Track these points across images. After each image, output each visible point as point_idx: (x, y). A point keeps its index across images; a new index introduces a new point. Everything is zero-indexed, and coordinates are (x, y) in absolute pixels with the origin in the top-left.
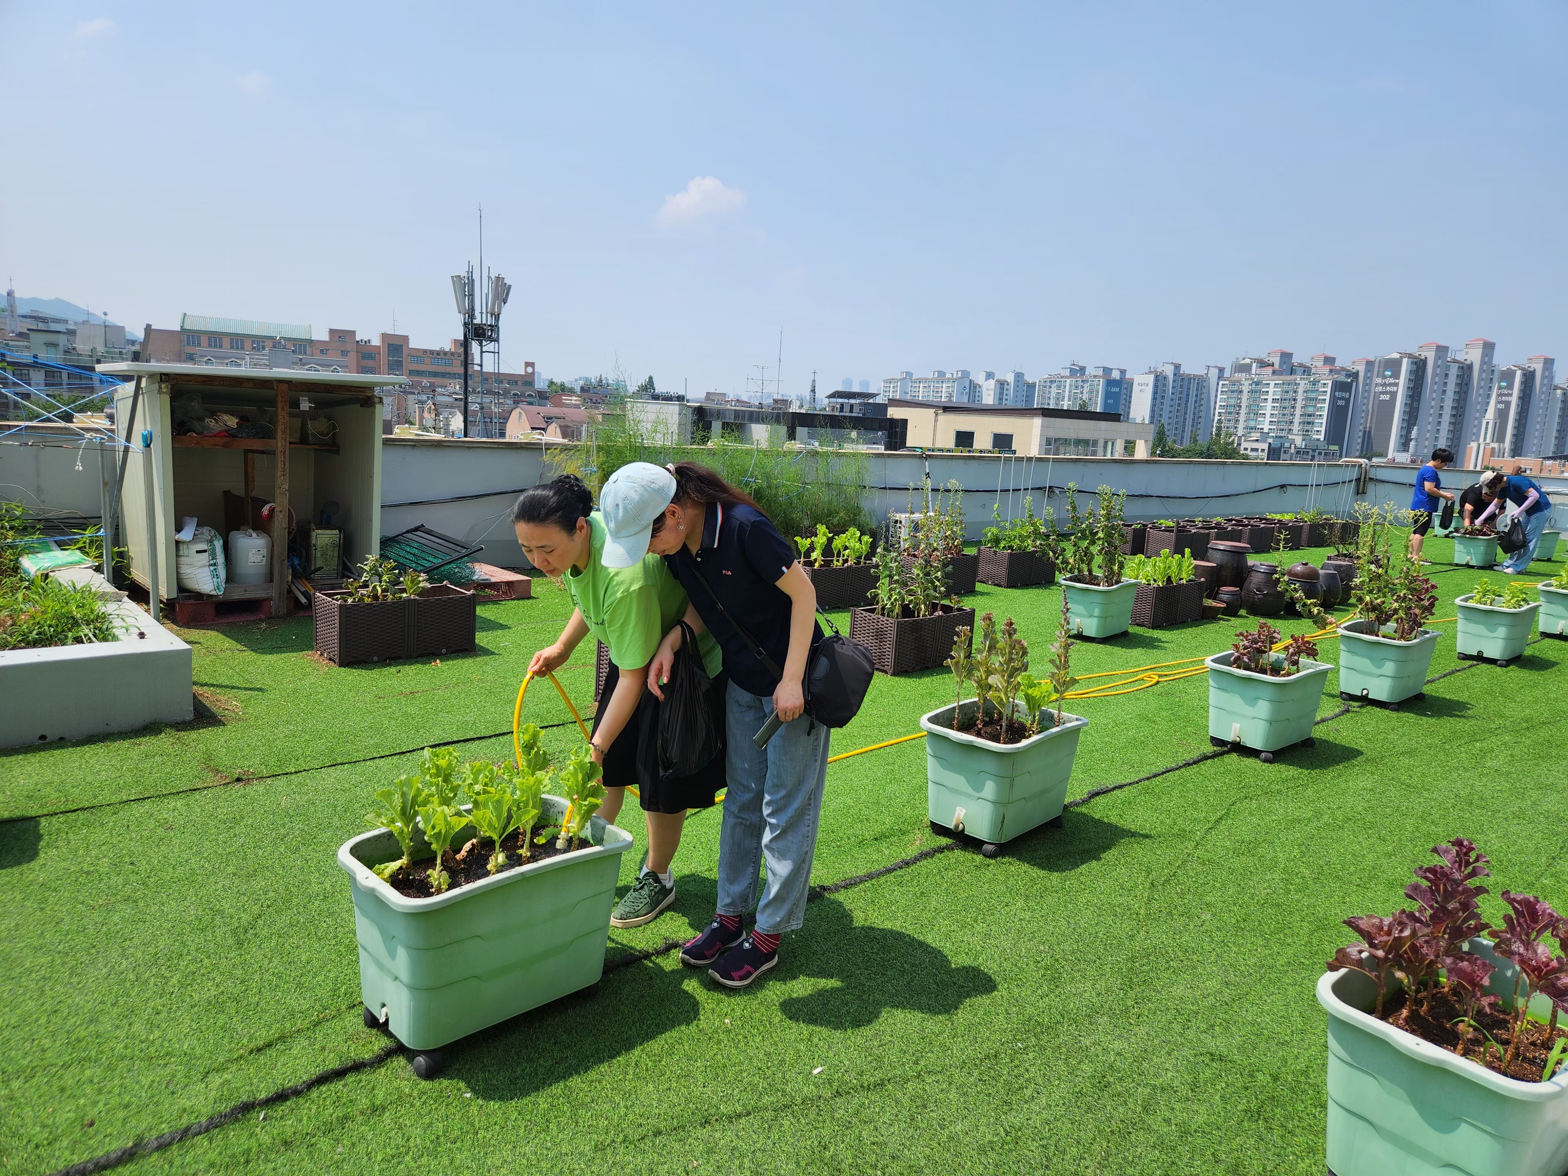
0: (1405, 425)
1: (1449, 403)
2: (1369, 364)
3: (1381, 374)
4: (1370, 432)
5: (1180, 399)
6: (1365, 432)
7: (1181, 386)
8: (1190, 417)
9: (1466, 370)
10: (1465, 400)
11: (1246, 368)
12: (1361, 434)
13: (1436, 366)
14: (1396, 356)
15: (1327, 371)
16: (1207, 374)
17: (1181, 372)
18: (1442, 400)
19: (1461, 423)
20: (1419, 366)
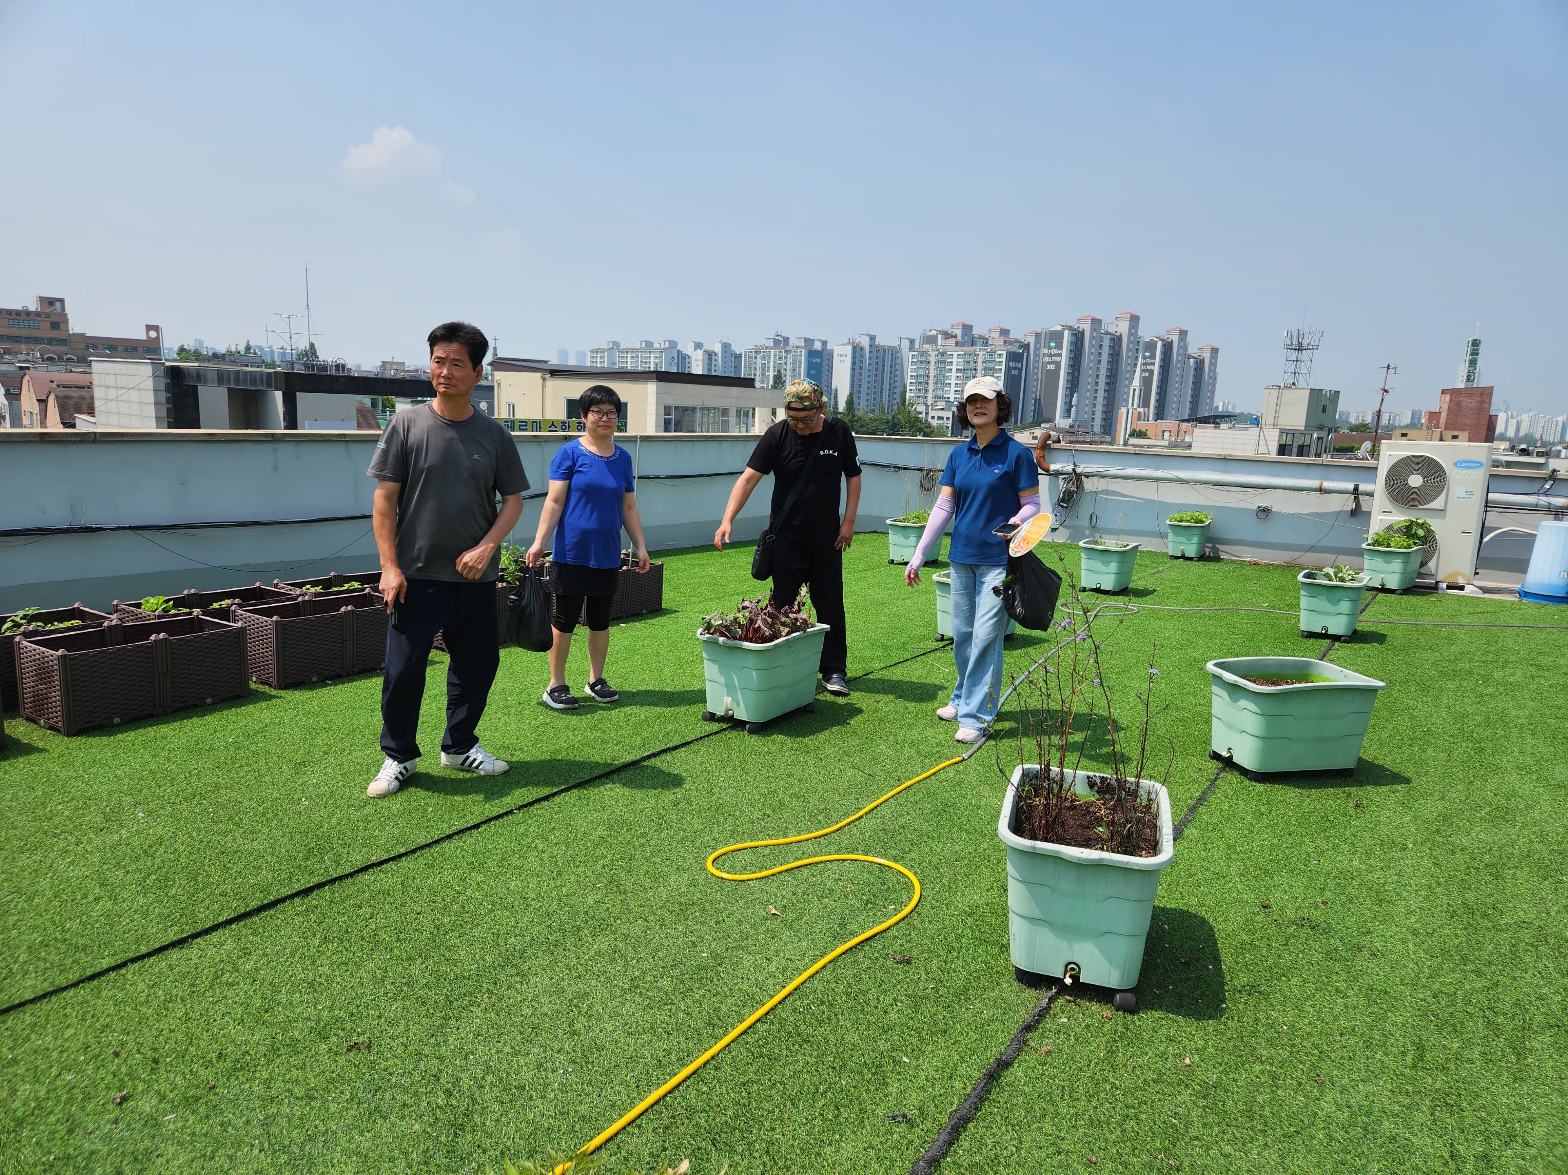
0: (1068, 393)
1: (1103, 372)
2: (1038, 335)
3: (1047, 345)
4: (1040, 399)
5: (877, 369)
6: (1036, 400)
7: (877, 357)
8: (886, 387)
9: (1116, 341)
10: (1117, 369)
11: (932, 340)
12: (1033, 402)
13: (1092, 338)
14: (1059, 328)
15: (1002, 343)
16: (899, 346)
17: (877, 343)
18: (1098, 369)
19: (1114, 390)
20: (1078, 337)
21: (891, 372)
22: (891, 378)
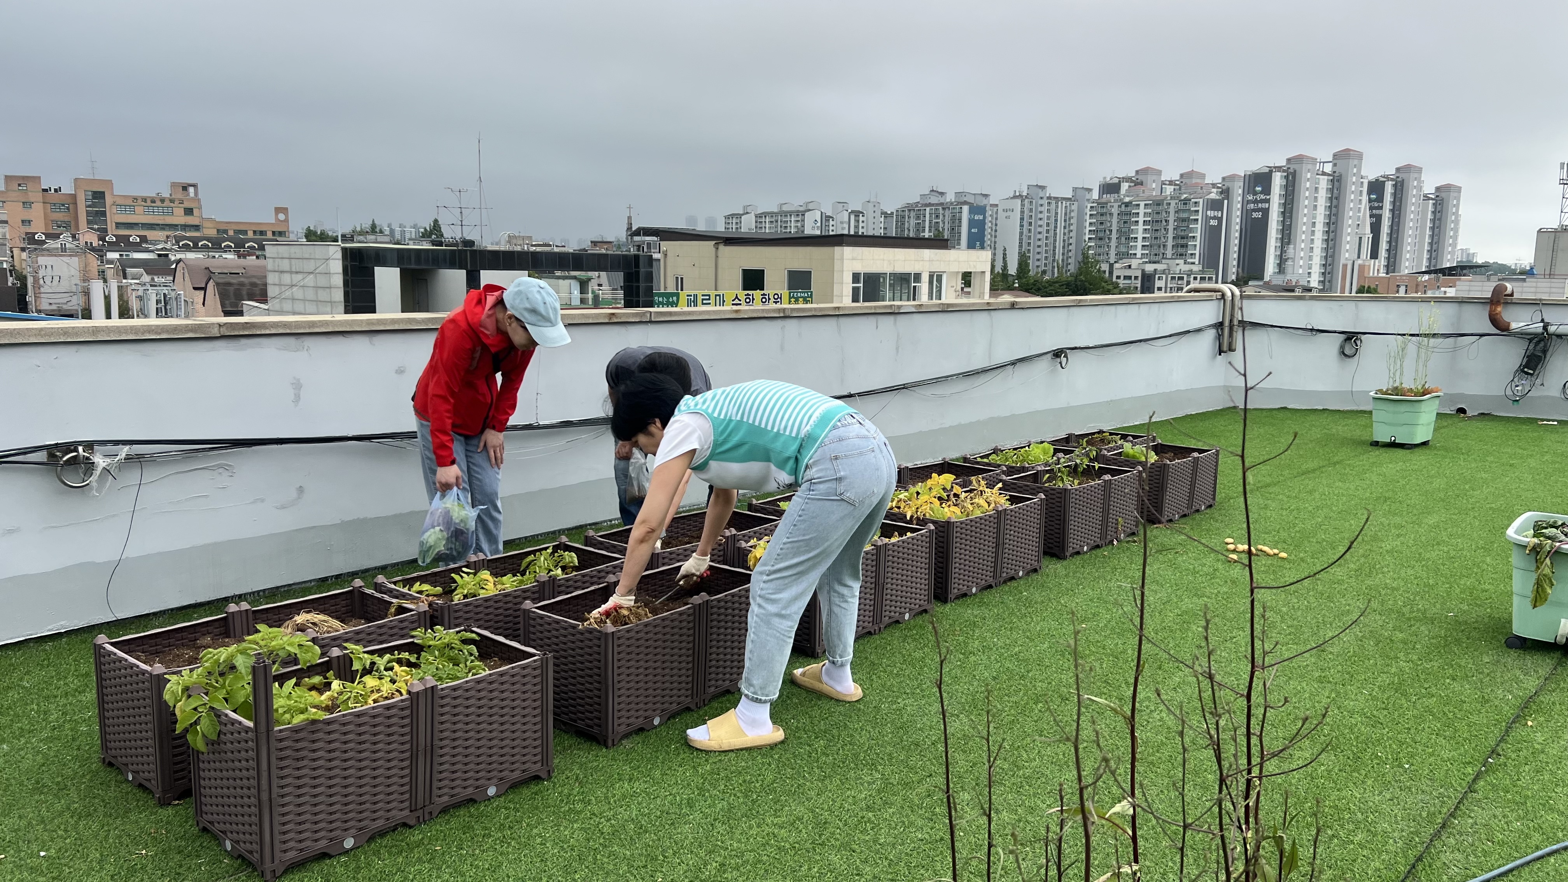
0: (1279, 244)
1: (1321, 219)
2: (1241, 179)
3: (1251, 190)
5: (1048, 225)
7: (1049, 211)
8: (1059, 244)
9: (1335, 182)
10: (1337, 215)
11: (1115, 189)
13: (1306, 180)
14: (1267, 169)
17: (1048, 194)
18: (1314, 216)
19: (1334, 239)
20: (1291, 180)
21: (1065, 228)
22: (1064, 234)
